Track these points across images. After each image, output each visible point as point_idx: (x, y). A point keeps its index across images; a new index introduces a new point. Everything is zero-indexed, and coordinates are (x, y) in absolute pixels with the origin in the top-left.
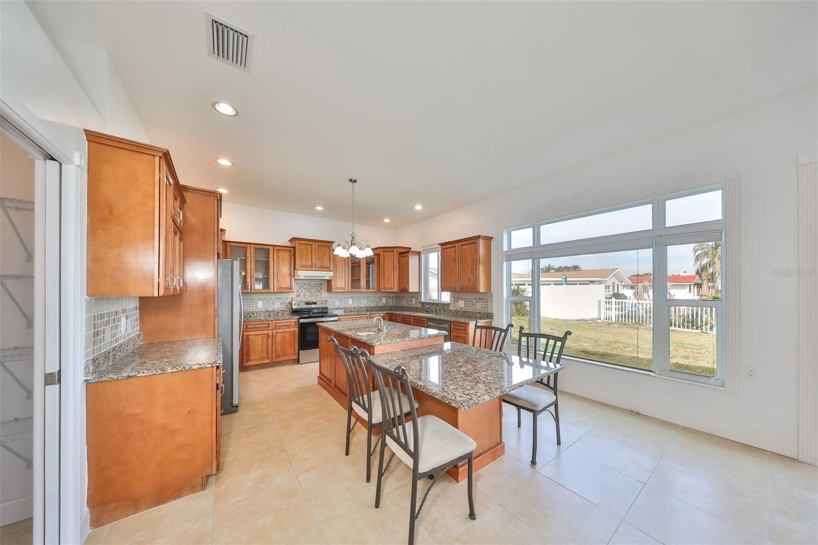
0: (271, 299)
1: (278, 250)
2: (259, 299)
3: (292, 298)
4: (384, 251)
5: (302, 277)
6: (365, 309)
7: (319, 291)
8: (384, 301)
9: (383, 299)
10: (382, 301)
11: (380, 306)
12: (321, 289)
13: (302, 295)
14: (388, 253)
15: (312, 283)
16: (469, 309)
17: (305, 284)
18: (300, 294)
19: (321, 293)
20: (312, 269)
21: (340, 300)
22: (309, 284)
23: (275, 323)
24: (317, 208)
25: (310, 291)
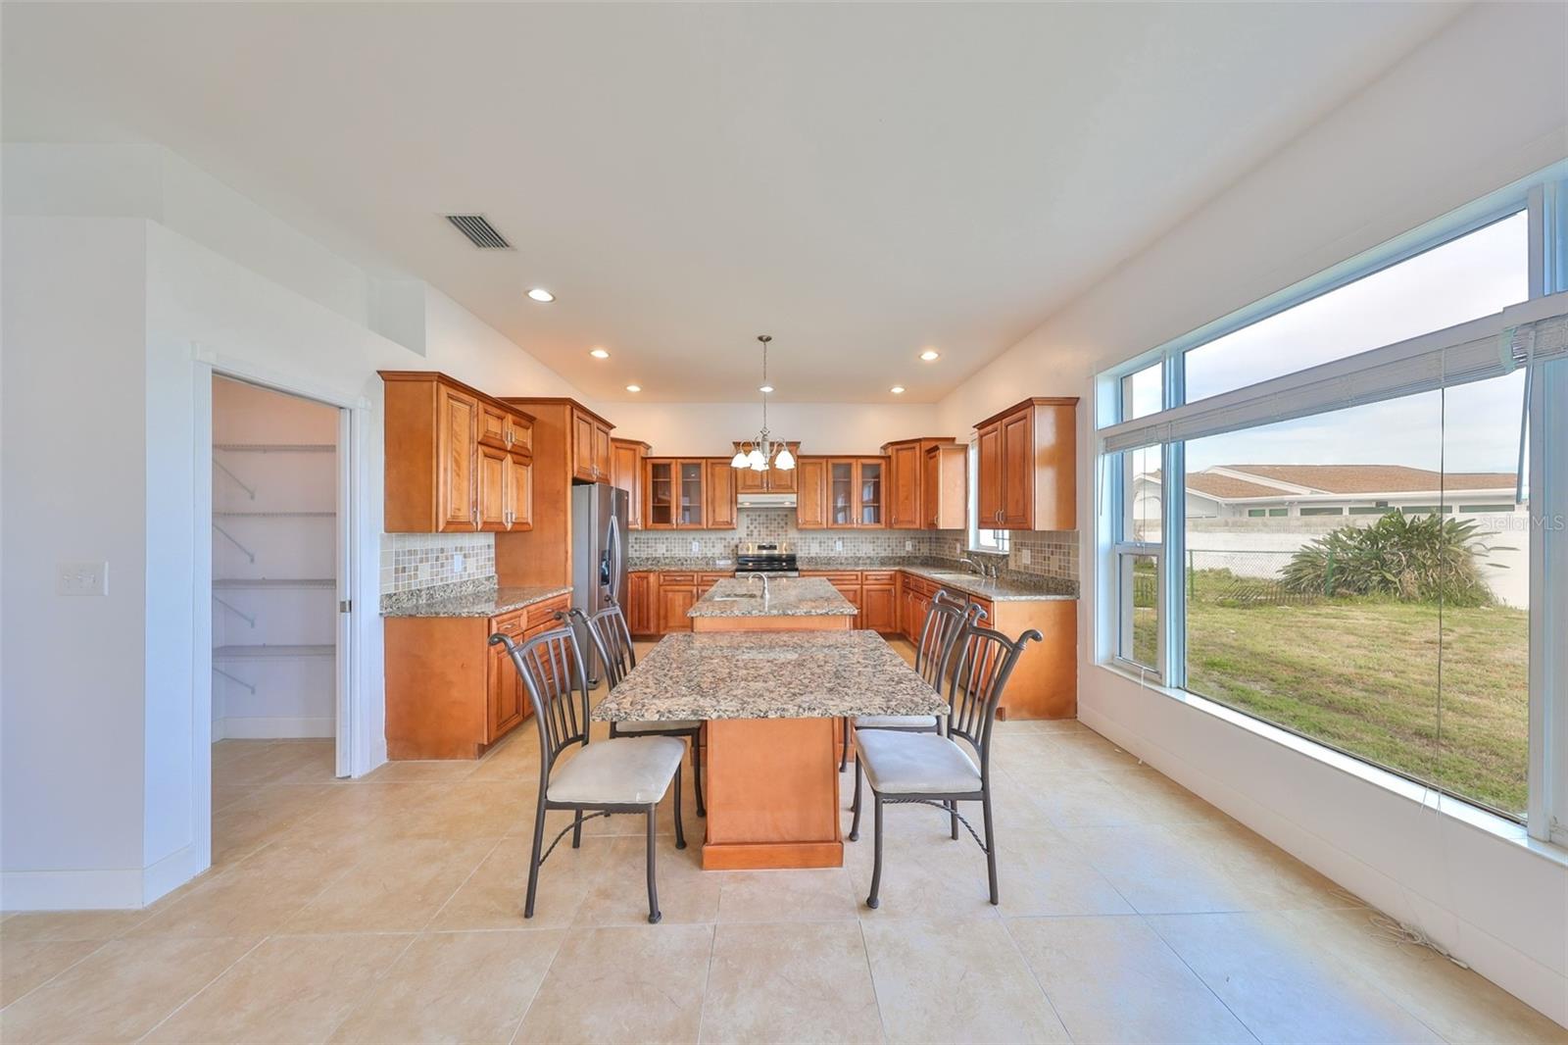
0: (710, 539)
1: (713, 464)
2: (694, 539)
3: (740, 539)
4: (898, 450)
5: (747, 505)
6: (868, 561)
7: (782, 527)
8: (909, 546)
9: (907, 543)
10: (904, 546)
11: (900, 557)
12: (786, 524)
13: (756, 533)
14: (905, 452)
15: (772, 514)
16: (1038, 570)
17: (759, 516)
18: (752, 531)
19: (786, 531)
20: (761, 491)
21: (820, 542)
22: (767, 516)
23: (702, 577)
24: (763, 389)
25: (767, 527)
